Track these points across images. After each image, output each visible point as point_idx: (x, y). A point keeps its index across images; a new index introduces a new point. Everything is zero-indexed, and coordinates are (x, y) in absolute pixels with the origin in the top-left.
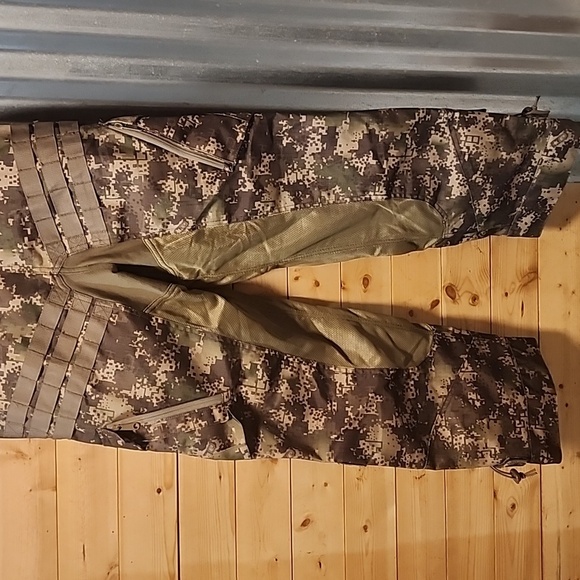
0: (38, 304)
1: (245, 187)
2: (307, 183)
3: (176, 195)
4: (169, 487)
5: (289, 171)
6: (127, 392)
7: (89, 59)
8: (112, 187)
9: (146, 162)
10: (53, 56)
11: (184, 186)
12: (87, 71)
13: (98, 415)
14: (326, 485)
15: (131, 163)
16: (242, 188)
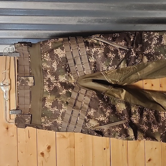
0: (71, 92)
1: (133, 55)
2: (152, 53)
3: (112, 58)
4: (108, 148)
5: (146, 50)
6: (97, 119)
7: (83, 18)
8: (93, 56)
9: (103, 48)
10: (73, 17)
11: (114, 55)
12: (83, 21)
13: (89, 125)
14: (156, 148)
15: (99, 49)
16: (132, 55)
